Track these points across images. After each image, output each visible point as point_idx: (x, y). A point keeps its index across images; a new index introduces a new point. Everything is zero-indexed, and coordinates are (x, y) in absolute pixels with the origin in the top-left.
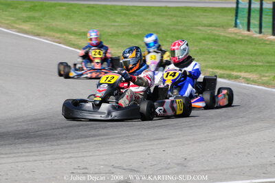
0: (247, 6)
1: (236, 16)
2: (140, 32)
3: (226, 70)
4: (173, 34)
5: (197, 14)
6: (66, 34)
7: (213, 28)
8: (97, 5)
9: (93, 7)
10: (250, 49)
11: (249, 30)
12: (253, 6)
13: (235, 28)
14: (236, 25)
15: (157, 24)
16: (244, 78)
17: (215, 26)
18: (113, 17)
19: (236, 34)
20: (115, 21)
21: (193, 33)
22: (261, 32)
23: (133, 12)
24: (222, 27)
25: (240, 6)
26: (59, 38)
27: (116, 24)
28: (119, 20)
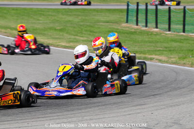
0: (136, 8)
1: (127, 15)
2: (62, 27)
3: (140, 54)
4: (86, 29)
5: (94, 13)
6: (9, 30)
7: (111, 24)
8: (19, 8)
9: (17, 10)
10: (146, 38)
11: (137, 25)
12: (140, 7)
13: (127, 24)
14: (127, 22)
15: (70, 21)
16: (157, 59)
17: (111, 22)
18: (35, 17)
19: (128, 27)
20: (38, 20)
21: (99, 28)
22: (146, 26)
23: (48, 13)
24: (116, 22)
25: (130, 7)
26: (6, 33)
27: (41, 22)
28: (41, 19)
